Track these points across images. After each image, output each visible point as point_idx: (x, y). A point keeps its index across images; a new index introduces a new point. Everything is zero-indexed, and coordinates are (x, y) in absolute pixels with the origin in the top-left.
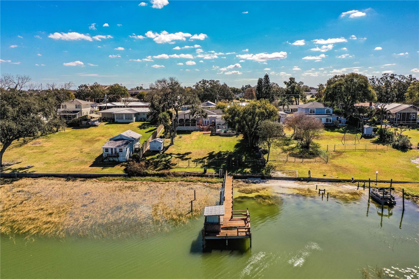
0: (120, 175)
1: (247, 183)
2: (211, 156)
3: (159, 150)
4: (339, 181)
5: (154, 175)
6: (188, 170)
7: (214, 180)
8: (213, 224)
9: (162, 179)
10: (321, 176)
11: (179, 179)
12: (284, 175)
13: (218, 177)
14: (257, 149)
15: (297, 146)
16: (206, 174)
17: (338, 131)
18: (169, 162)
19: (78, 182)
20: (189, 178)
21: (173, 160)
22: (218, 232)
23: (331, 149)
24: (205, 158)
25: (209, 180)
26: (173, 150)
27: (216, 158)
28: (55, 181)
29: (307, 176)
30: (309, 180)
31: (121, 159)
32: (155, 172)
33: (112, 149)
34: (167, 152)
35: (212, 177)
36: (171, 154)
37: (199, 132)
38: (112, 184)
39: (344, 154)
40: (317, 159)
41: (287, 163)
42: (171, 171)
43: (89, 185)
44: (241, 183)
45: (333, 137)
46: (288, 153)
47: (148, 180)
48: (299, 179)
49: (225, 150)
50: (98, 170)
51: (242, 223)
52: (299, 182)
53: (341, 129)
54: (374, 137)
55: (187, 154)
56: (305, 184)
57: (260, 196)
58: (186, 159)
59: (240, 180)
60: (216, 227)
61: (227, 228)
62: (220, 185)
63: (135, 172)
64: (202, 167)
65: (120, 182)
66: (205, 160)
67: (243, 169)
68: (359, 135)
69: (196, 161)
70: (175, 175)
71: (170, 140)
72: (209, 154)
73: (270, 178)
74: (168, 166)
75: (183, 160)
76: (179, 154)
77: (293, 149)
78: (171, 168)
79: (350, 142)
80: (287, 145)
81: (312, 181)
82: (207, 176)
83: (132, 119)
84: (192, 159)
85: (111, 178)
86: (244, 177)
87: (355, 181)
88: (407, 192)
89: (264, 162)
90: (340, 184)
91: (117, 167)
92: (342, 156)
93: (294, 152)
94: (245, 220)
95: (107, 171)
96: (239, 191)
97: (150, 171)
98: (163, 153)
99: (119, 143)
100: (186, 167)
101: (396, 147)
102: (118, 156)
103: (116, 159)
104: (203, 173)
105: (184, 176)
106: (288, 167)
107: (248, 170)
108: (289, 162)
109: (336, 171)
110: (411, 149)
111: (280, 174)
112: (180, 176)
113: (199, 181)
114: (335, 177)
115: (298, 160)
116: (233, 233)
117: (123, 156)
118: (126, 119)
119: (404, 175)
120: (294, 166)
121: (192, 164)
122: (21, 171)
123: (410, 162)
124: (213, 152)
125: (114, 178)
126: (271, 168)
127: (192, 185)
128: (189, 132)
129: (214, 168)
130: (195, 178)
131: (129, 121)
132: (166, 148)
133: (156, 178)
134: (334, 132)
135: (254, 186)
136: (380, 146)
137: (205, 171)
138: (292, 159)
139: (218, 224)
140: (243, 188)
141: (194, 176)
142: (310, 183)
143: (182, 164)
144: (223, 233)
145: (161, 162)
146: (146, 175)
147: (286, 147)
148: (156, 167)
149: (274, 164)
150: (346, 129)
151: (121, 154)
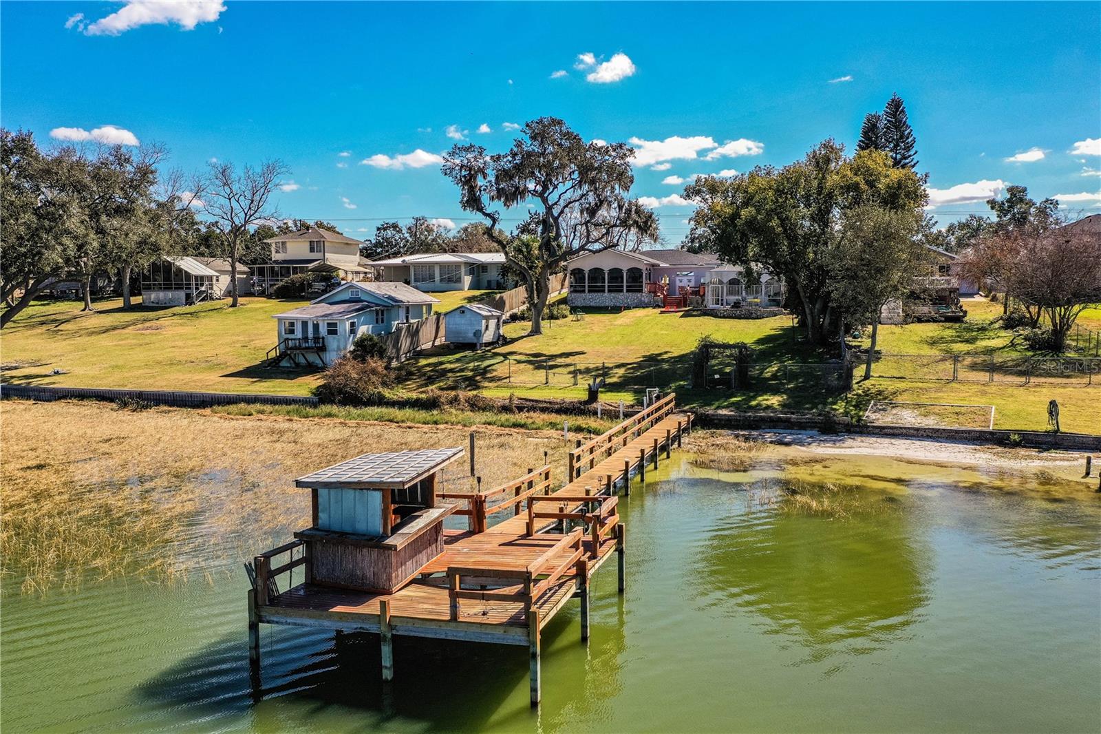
0: (291, 402)
1: (747, 439)
2: (650, 361)
3: (475, 341)
5: (403, 404)
14: (838, 348)
15: (1012, 345)
16: (598, 406)
18: (484, 372)
20: (521, 417)
26: (530, 345)
27: (665, 366)
28: (90, 408)
30: (1049, 443)
32: (415, 396)
33: (305, 324)
34: (504, 349)
36: (509, 354)
37: (650, 309)
41: (954, 385)
46: (969, 360)
47: (370, 418)
48: (999, 439)
52: (1000, 449)
56: (1030, 457)
58: (553, 367)
63: (340, 392)
64: (586, 390)
67: (752, 398)
72: (644, 357)
73: (862, 429)
74: (473, 381)
75: (539, 367)
76: (537, 355)
77: (990, 351)
78: (478, 388)
81: (1068, 448)
82: (593, 413)
83: (459, 280)
84: (575, 368)
85: (254, 407)
86: (746, 424)
91: (305, 380)
93: (996, 361)
97: (399, 394)
98: (488, 351)
99: (340, 308)
100: (535, 385)
102: (323, 349)
103: (313, 358)
104: (580, 403)
105: (506, 409)
106: (954, 398)
107: (772, 400)
112: (492, 408)
115: (1009, 380)
117: (339, 349)
118: (441, 280)
120: (983, 394)
121: (561, 381)
124: (666, 352)
125: (266, 407)
127: (516, 438)
128: (616, 310)
129: (634, 392)
131: (451, 286)
132: (508, 341)
135: (773, 453)
137: (593, 400)
138: (978, 377)
140: (718, 455)
141: (543, 410)
142: (1055, 454)
143: (527, 378)
145: (461, 370)
147: (961, 347)
148: (429, 384)
149: (893, 387)
151: (332, 342)
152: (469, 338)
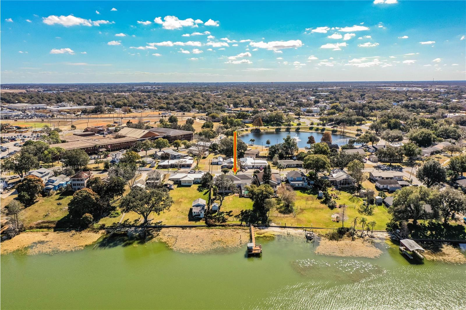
0: (205, 226)
1: (260, 229)
2: (242, 213)
4: (297, 228)
5: (219, 226)
6: (234, 223)
7: (246, 228)
8: (250, 249)
9: (224, 228)
10: (290, 225)
11: (231, 227)
12: (275, 225)
13: (247, 226)
14: (263, 207)
15: (284, 205)
16: (242, 225)
17: (307, 193)
18: (224, 218)
19: (188, 230)
20: (235, 227)
21: (226, 217)
22: (252, 251)
23: (299, 208)
24: (239, 215)
25: (244, 228)
26: (223, 209)
27: (245, 214)
28: (177, 229)
29: (284, 225)
30: (285, 227)
31: (201, 216)
32: (219, 224)
33: (197, 212)
34: (221, 211)
35: (244, 226)
36: (223, 212)
37: (232, 194)
38: (203, 231)
39: (304, 211)
40: (291, 214)
41: (277, 218)
42: (227, 223)
43: (193, 230)
44: (257, 229)
45: (303, 198)
46: (279, 210)
47: (218, 229)
48: (281, 227)
49: (248, 209)
50: (193, 223)
51: (259, 248)
53: (309, 191)
54: (323, 198)
55: (231, 212)
56: (283, 229)
57: (265, 236)
58: (231, 216)
59: (257, 228)
60: (251, 250)
61: (254, 250)
62: (248, 231)
63: (211, 224)
64: (239, 221)
65: (207, 229)
66: (240, 216)
67: (258, 222)
68: (316, 196)
69: (236, 217)
70: (229, 226)
71: (219, 201)
72: (241, 212)
73: (269, 226)
74: (224, 220)
75: (230, 216)
76: (227, 212)
77: (281, 207)
78: (226, 222)
79: (310, 202)
80: (279, 204)
82: (243, 226)
84: (234, 216)
85: (201, 227)
86: (258, 226)
87: (303, 228)
88: (321, 233)
89: (267, 218)
90: (297, 229)
91: (201, 221)
92: (303, 212)
93: (282, 210)
94: (260, 247)
95: (198, 223)
96: (257, 234)
97: (217, 224)
98: (219, 211)
99: (199, 208)
100: (232, 220)
101: (329, 207)
102: (199, 215)
103: (199, 217)
106: (278, 221)
107: (260, 222)
108: (278, 217)
109: (297, 222)
110: (336, 208)
111: (273, 224)
112: (231, 226)
113: (240, 229)
114: (295, 226)
115: (282, 215)
116: (257, 252)
118: (188, 183)
119: (324, 224)
120: (280, 220)
121: (235, 219)
122: (159, 225)
123: (330, 216)
124: (243, 210)
125: (203, 227)
126: (270, 221)
127: (237, 231)
129: (245, 221)
130: (238, 227)
131: (190, 184)
132: (219, 208)
133: (220, 227)
134: (305, 193)
135: (263, 231)
136: (323, 206)
137: (242, 223)
138: (280, 215)
139: (252, 249)
140: (258, 232)
141: (237, 226)
142: (285, 229)
143: (230, 219)
144: (254, 252)
145: (220, 217)
146: (216, 226)
147: (278, 206)
148: (219, 221)
149: (271, 218)
150: (312, 191)
151: (201, 214)
152: (216, 209)
